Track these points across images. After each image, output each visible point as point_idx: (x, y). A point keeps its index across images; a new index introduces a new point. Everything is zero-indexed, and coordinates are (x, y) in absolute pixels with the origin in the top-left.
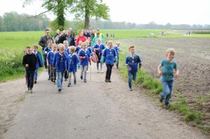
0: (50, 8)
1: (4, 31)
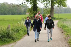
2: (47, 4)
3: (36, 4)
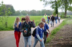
1: (41, 15)
3: (57, 10)
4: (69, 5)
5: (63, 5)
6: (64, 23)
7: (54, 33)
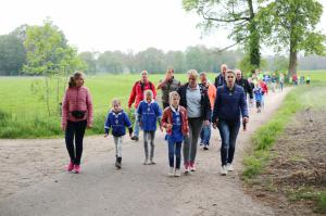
0: (239, 40)
2: (279, 49)
3: (257, 50)
4: (309, 26)
5: (280, 27)
6: (292, 102)
7: (267, 142)
